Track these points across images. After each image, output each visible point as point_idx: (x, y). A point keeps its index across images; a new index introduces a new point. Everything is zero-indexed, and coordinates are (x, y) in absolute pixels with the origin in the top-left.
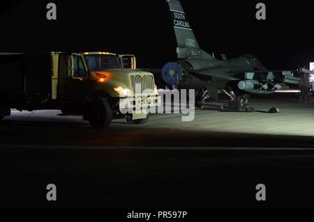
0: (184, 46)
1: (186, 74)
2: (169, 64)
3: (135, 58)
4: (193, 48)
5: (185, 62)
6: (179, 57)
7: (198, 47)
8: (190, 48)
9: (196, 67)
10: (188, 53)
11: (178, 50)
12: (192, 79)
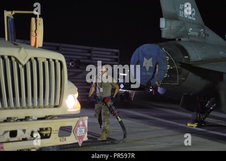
0: (174, 17)
1: (176, 67)
2: (145, 47)
3: (40, 21)
4: (192, 22)
5: (176, 47)
6: (164, 36)
7: (201, 21)
8: (186, 21)
9: (195, 55)
10: (182, 29)
11: (163, 23)
12: (186, 76)
